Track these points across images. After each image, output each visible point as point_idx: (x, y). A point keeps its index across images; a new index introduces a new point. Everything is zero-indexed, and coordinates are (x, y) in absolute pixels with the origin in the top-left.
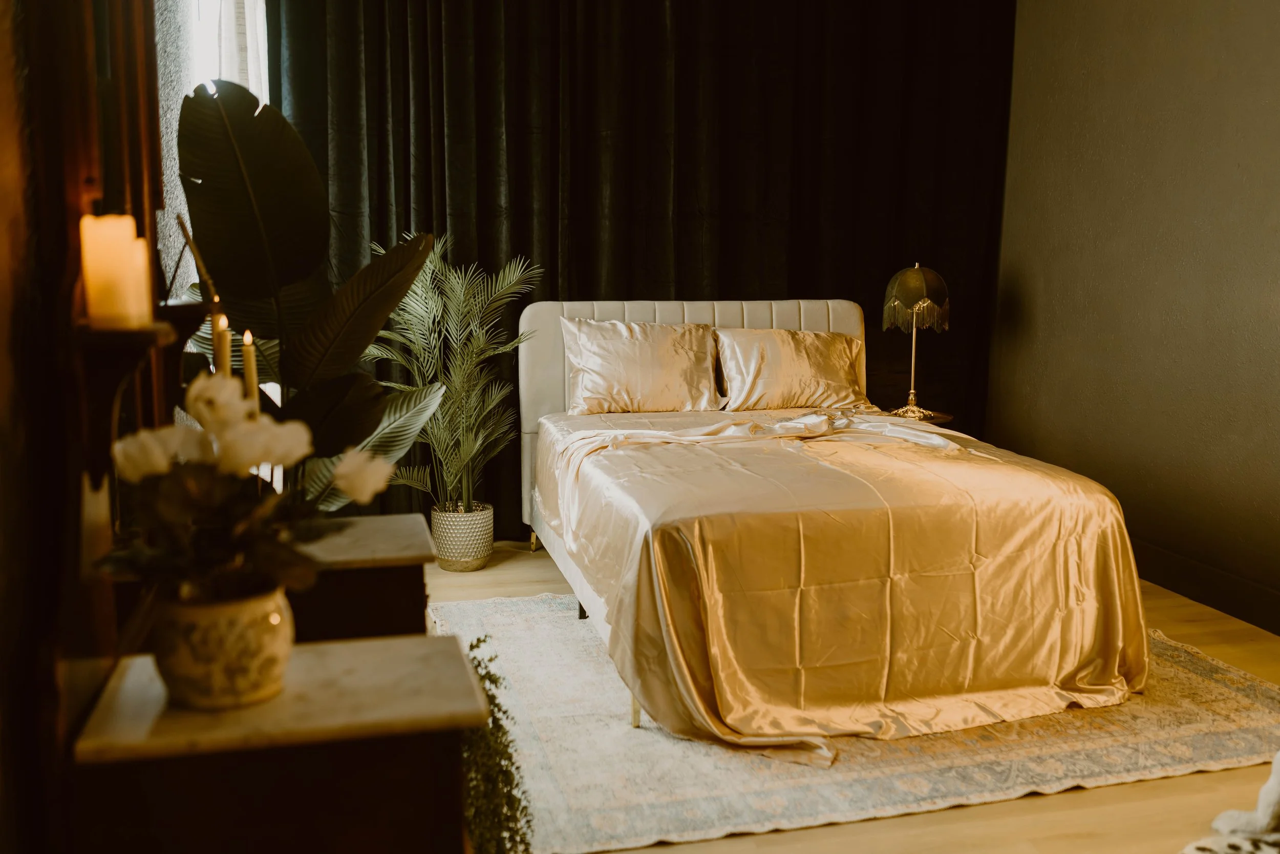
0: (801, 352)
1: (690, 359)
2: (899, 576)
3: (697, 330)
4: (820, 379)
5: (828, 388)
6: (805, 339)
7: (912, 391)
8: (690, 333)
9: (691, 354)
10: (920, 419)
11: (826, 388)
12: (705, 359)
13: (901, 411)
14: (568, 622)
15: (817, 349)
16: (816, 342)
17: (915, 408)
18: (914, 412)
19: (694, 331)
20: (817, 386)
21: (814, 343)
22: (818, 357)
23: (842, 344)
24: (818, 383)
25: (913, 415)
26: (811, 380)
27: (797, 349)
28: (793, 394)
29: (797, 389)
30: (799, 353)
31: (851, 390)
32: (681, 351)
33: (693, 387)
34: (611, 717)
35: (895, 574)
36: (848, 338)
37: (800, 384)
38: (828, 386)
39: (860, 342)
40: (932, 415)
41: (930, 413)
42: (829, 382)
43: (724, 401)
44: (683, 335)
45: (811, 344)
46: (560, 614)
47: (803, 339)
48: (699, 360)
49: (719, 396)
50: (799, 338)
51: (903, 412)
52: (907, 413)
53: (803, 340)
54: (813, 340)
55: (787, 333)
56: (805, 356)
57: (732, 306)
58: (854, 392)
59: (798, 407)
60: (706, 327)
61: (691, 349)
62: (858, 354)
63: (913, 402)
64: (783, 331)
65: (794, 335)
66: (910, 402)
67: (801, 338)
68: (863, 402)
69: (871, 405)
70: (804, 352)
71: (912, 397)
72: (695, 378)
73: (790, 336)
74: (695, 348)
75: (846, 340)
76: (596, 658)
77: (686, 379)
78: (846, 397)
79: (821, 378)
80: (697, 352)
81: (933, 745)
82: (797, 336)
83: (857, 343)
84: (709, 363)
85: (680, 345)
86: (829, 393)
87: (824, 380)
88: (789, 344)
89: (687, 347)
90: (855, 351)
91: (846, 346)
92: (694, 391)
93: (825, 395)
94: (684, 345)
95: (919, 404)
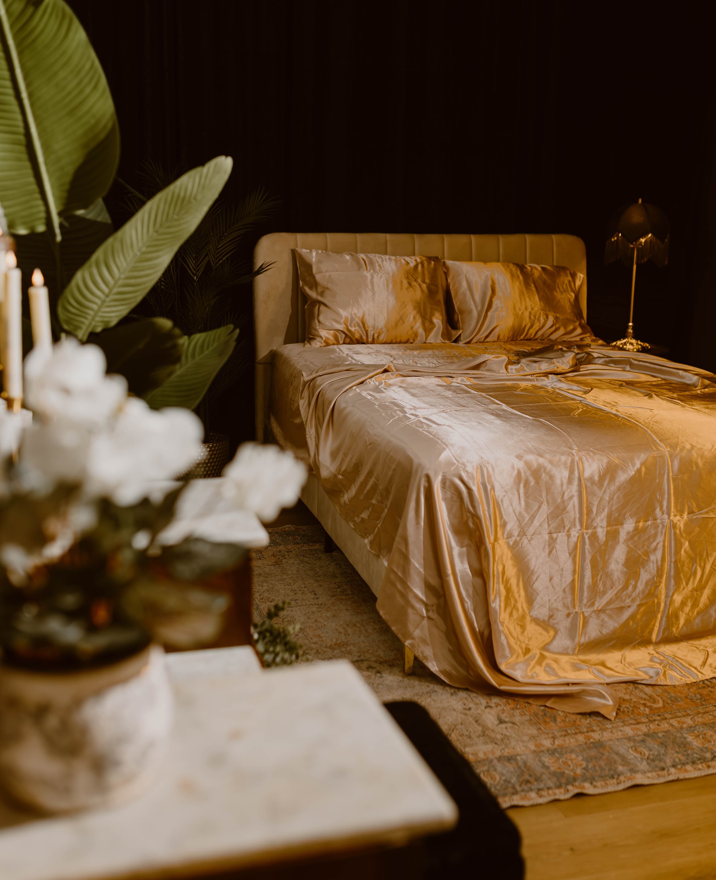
0: (530, 286)
1: (422, 291)
2: (678, 518)
3: (429, 263)
4: (548, 313)
5: (557, 322)
6: (533, 272)
7: (631, 324)
8: (423, 266)
9: (424, 286)
10: (638, 351)
11: (555, 321)
12: (437, 292)
13: (619, 343)
14: (315, 556)
15: (545, 283)
16: (544, 276)
17: (634, 341)
18: (632, 344)
19: (426, 264)
20: (546, 319)
21: (541, 276)
22: (546, 290)
23: (567, 277)
24: (547, 317)
25: (631, 347)
26: (540, 313)
27: (527, 284)
28: (523, 325)
29: (527, 322)
30: (528, 287)
31: (578, 323)
32: (414, 283)
33: (426, 319)
34: (381, 663)
35: (675, 516)
36: (572, 272)
37: (530, 318)
38: (556, 318)
39: (582, 275)
40: (649, 347)
41: (647, 345)
42: (558, 315)
43: (455, 334)
44: (416, 267)
45: (538, 278)
46: (306, 547)
47: (531, 272)
48: (431, 292)
49: (450, 328)
50: (527, 272)
51: (622, 344)
52: (626, 345)
53: (530, 274)
54: (540, 273)
55: (515, 266)
56: (534, 289)
57: (461, 239)
58: (581, 325)
59: (527, 340)
60: (436, 259)
61: (424, 282)
62: (581, 287)
63: (631, 335)
64: (511, 266)
65: (522, 268)
66: (629, 334)
67: (529, 272)
68: (588, 335)
69: (595, 338)
70: (533, 285)
71: (630, 331)
72: (429, 311)
73: (518, 269)
74: (427, 281)
75: (570, 273)
76: (351, 596)
77: (419, 312)
78: (574, 330)
79: (550, 311)
80: (429, 284)
81: (711, 692)
82: (525, 270)
83: (580, 276)
84: (441, 297)
85: (413, 277)
86: (557, 326)
87: (553, 314)
88: (518, 277)
89: (419, 280)
90: (578, 283)
91: (571, 279)
92: (427, 324)
93: (553, 328)
94: (417, 278)
95: (636, 337)
